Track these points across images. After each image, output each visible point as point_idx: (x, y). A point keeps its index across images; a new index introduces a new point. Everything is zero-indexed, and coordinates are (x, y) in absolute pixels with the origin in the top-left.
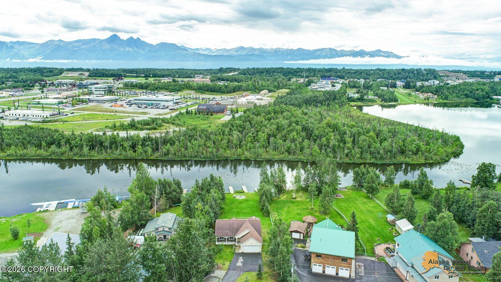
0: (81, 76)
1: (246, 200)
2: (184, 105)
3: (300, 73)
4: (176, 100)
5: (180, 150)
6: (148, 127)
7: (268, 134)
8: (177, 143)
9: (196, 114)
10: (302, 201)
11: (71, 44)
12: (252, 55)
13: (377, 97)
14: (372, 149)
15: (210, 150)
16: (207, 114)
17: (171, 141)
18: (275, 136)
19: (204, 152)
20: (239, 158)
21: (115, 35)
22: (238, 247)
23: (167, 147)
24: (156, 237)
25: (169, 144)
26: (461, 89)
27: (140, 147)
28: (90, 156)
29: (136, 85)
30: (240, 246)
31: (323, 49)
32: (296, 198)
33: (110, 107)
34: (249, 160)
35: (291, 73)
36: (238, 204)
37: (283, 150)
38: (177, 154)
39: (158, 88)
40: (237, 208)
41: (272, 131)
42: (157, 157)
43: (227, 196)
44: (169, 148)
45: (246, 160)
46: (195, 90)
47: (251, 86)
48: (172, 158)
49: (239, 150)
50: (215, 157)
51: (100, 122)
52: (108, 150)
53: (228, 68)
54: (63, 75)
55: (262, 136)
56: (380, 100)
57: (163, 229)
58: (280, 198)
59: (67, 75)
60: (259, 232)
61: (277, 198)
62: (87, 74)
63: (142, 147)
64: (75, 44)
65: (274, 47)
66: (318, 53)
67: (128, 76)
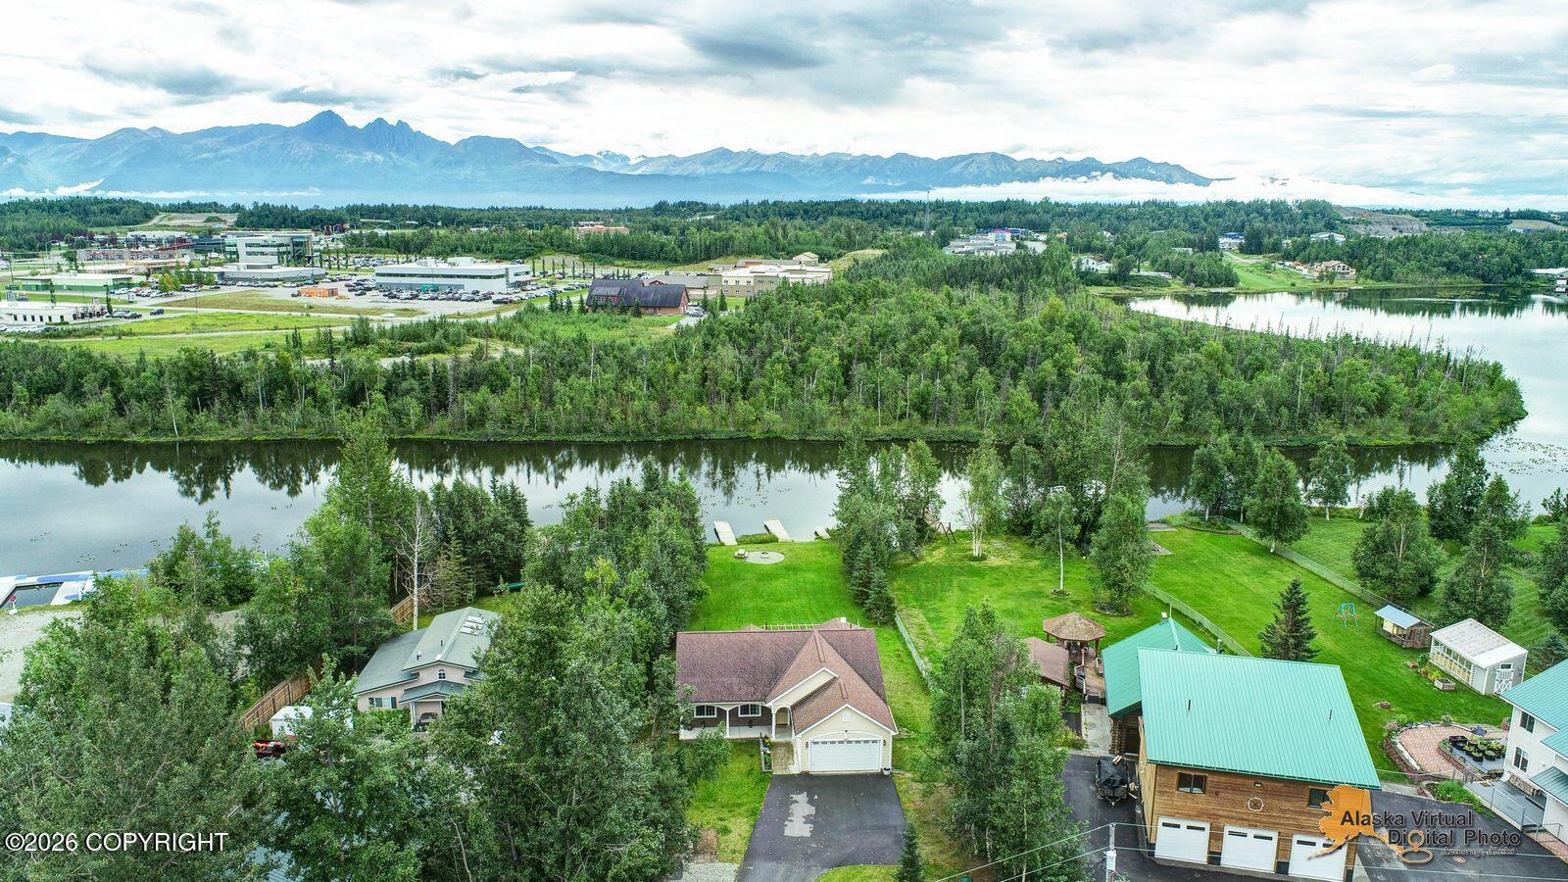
0: (210, 224)
1: (789, 569)
2: (543, 292)
3: (911, 217)
4: (516, 275)
5: (526, 406)
6: (415, 345)
7: (842, 356)
8: (515, 382)
9: (582, 310)
10: (1010, 567)
11: (189, 143)
12: (757, 173)
13: (1167, 276)
14: (1223, 397)
15: (637, 405)
16: (624, 310)
17: (492, 378)
18: (869, 361)
19: (616, 412)
20: (742, 435)
21: (330, 112)
22: (781, 751)
23: (478, 397)
24: (407, 711)
25: (484, 389)
26: (1432, 246)
27: (380, 396)
28: (191, 431)
29: (388, 242)
30: (789, 747)
31: (973, 155)
32: (983, 558)
33: (293, 295)
34: (778, 439)
35: (881, 215)
36: (759, 580)
37: (903, 403)
38: (516, 420)
39: (460, 249)
40: (755, 592)
41: (856, 346)
42: (442, 433)
43: (712, 555)
44: (486, 401)
45: (768, 440)
46: (580, 252)
47: (762, 238)
48: (497, 434)
49: (742, 406)
50: (655, 431)
51: (250, 336)
52: (261, 410)
53: (682, 204)
54: (155, 221)
55: (825, 358)
56: (1179, 280)
57: (443, 676)
58: (922, 558)
59: (168, 223)
60: (874, 681)
61: (911, 559)
62: (232, 219)
63: (387, 399)
64: (203, 142)
65: (823, 152)
66: (955, 170)
67: (364, 223)
